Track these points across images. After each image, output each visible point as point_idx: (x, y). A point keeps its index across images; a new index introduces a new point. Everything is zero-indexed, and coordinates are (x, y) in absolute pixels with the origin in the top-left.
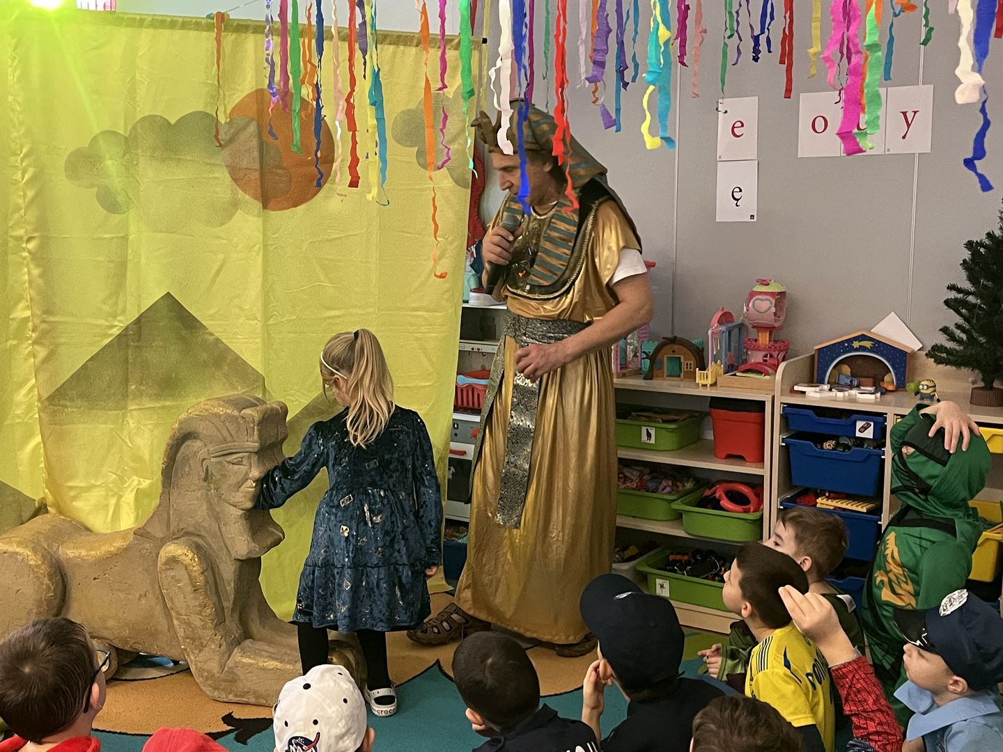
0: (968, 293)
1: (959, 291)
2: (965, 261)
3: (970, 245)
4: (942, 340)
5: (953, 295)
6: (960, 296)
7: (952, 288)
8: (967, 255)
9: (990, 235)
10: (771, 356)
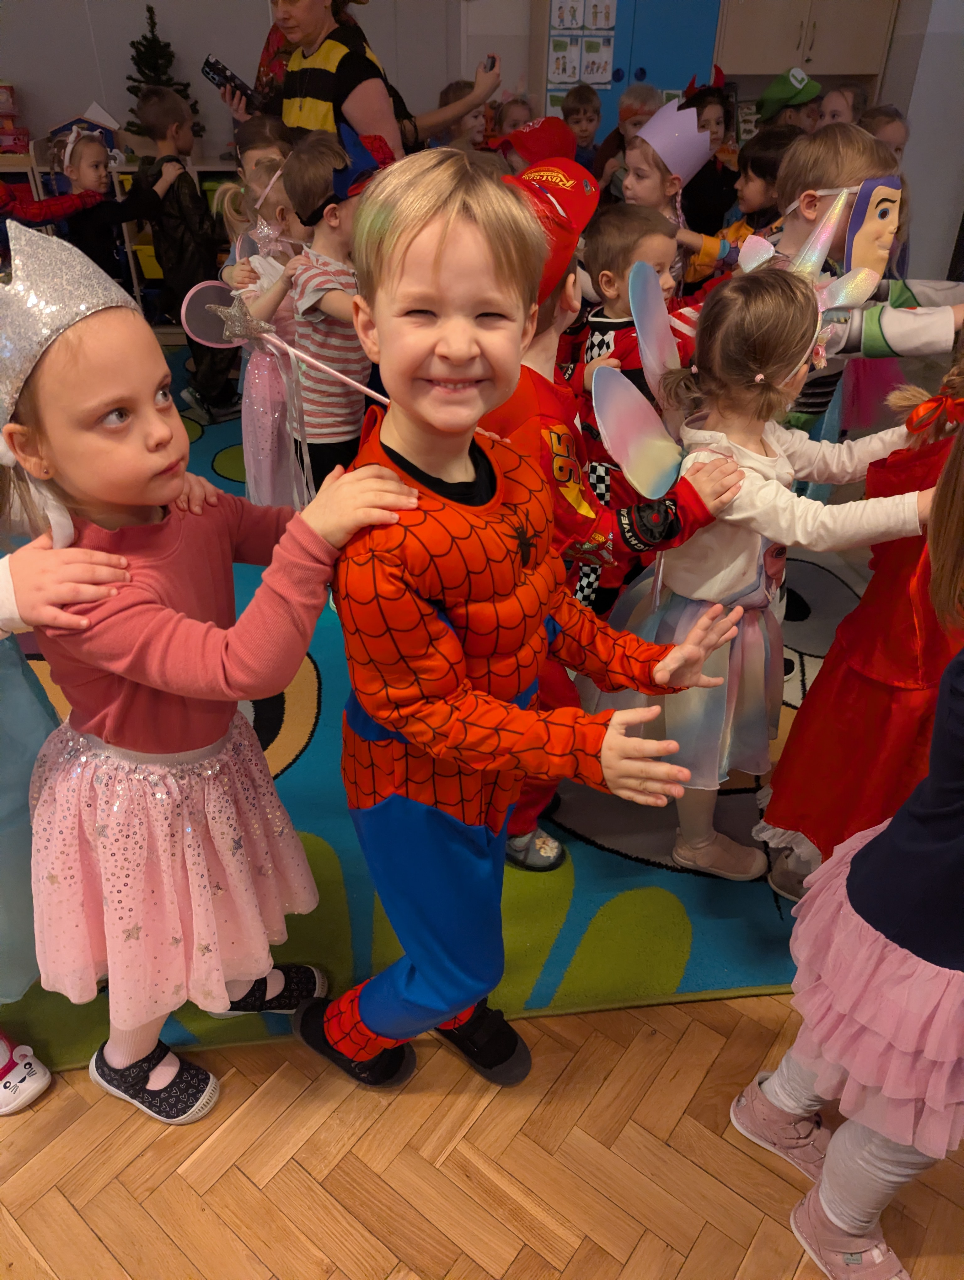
0: (140, 82)
1: (135, 80)
2: (132, 56)
3: (133, 44)
4: (132, 118)
5: (131, 83)
6: (136, 84)
7: (130, 78)
8: (133, 52)
9: (144, 37)
10: (19, 139)
